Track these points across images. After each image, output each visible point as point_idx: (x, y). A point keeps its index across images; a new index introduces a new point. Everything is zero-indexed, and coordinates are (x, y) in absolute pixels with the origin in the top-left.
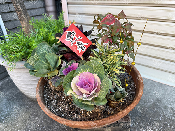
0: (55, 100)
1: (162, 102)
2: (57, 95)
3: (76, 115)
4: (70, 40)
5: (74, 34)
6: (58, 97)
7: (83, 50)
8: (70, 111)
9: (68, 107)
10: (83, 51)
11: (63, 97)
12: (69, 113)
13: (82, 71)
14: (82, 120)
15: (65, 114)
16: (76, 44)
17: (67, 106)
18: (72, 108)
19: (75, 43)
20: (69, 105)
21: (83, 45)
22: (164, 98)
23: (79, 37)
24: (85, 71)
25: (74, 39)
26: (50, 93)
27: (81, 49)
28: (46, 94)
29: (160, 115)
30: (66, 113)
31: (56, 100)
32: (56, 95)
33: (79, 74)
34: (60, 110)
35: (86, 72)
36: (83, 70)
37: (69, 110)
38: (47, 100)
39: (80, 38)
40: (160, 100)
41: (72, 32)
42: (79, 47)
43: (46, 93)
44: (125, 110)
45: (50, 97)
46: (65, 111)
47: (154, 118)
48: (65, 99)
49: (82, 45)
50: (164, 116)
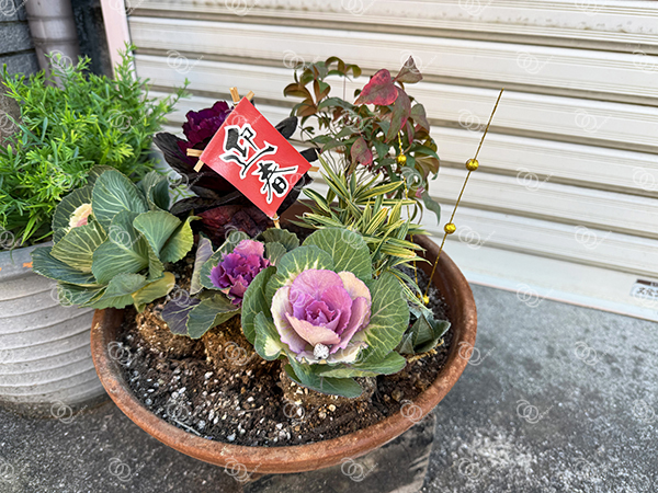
0: (180, 387)
1: (498, 345)
2: (183, 369)
3: (279, 426)
4: (237, 159)
5: (248, 135)
6: (188, 377)
7: (280, 191)
8: (254, 420)
9: (240, 405)
10: (279, 196)
11: (208, 375)
12: (252, 427)
13: (297, 266)
14: (310, 438)
15: (238, 433)
16: (255, 173)
17: (237, 402)
18: (257, 407)
19: (254, 167)
20: (243, 399)
21: (280, 175)
22: (501, 330)
23: (267, 147)
24: (306, 267)
25: (250, 156)
26: (149, 367)
27: (273, 190)
28: (136, 373)
29: (499, 386)
30: (239, 427)
31: (184, 389)
32: (177, 371)
33: (287, 277)
34: (216, 421)
35: (310, 267)
36: (300, 264)
37: (248, 415)
38: (150, 394)
39: (271, 149)
40: (489, 338)
41: (244, 127)
42: (265, 181)
43: (132, 370)
44: (445, 380)
45: (155, 380)
46: (235, 421)
47: (484, 398)
48: (216, 381)
49: (275, 175)
50: (512, 386)
